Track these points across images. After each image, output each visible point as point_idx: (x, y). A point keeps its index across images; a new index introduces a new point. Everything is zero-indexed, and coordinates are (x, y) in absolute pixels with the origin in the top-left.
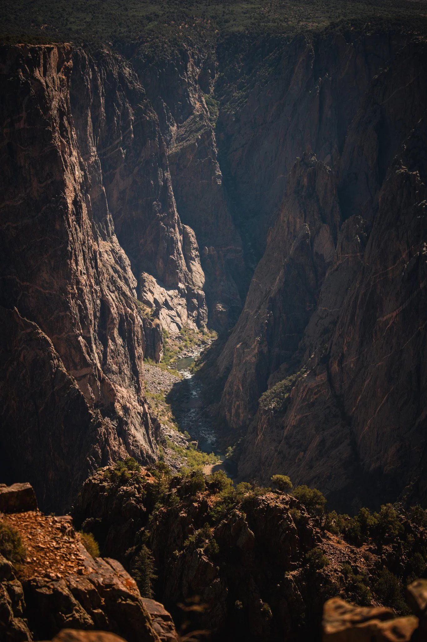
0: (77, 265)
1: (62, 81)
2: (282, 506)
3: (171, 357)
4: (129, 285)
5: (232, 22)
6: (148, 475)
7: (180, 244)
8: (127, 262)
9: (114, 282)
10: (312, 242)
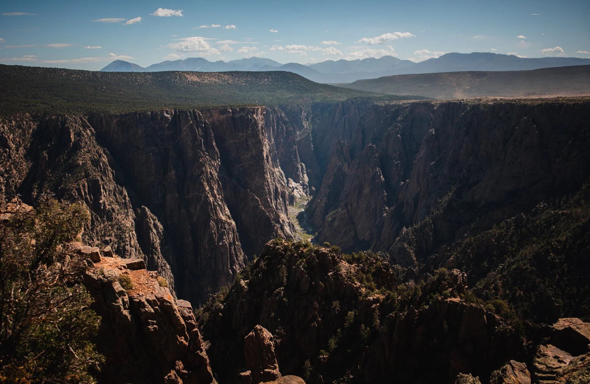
0: (267, 176)
1: (262, 118)
2: (327, 252)
3: (298, 204)
4: (284, 182)
5: (316, 99)
6: (285, 242)
7: (300, 169)
8: (284, 175)
9: (279, 181)
10: (342, 168)
